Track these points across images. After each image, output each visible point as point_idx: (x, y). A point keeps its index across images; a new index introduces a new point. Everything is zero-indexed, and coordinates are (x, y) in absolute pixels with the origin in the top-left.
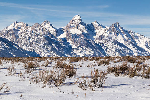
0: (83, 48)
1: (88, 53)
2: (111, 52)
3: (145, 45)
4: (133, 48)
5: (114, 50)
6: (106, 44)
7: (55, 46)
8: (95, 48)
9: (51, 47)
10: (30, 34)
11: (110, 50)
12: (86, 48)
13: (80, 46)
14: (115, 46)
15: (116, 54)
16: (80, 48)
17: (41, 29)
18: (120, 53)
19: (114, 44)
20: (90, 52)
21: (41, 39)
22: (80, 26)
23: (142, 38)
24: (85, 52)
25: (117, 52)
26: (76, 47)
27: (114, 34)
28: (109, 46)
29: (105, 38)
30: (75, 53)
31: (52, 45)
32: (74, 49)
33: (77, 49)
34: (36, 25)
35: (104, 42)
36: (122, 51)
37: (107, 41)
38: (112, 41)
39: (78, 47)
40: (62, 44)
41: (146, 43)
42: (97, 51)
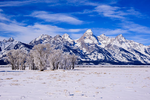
0: (95, 54)
1: (100, 57)
2: (118, 57)
3: (145, 52)
4: (136, 54)
5: (121, 55)
6: (113, 50)
7: (73, 52)
8: (105, 54)
9: (69, 53)
10: (53, 43)
11: (117, 55)
12: (98, 54)
13: (93, 52)
14: (121, 52)
15: (123, 58)
16: (93, 53)
17: (62, 39)
18: (126, 58)
19: (121, 51)
20: (101, 57)
21: (61, 46)
22: (92, 38)
23: (141, 46)
24: (97, 56)
25: (124, 56)
26: (89, 53)
27: (119, 43)
28: (117, 52)
29: (112, 46)
30: (89, 57)
31: (70, 52)
32: (88, 54)
33: (90, 54)
34: (57, 36)
35: (112, 49)
36: (127, 56)
37: (114, 48)
38: (119, 48)
39: (91, 53)
40: (78, 51)
41: (145, 50)
42: (107, 56)
